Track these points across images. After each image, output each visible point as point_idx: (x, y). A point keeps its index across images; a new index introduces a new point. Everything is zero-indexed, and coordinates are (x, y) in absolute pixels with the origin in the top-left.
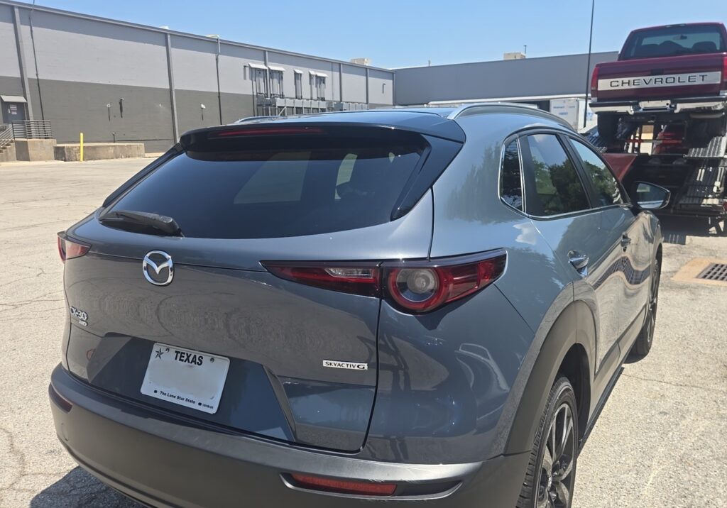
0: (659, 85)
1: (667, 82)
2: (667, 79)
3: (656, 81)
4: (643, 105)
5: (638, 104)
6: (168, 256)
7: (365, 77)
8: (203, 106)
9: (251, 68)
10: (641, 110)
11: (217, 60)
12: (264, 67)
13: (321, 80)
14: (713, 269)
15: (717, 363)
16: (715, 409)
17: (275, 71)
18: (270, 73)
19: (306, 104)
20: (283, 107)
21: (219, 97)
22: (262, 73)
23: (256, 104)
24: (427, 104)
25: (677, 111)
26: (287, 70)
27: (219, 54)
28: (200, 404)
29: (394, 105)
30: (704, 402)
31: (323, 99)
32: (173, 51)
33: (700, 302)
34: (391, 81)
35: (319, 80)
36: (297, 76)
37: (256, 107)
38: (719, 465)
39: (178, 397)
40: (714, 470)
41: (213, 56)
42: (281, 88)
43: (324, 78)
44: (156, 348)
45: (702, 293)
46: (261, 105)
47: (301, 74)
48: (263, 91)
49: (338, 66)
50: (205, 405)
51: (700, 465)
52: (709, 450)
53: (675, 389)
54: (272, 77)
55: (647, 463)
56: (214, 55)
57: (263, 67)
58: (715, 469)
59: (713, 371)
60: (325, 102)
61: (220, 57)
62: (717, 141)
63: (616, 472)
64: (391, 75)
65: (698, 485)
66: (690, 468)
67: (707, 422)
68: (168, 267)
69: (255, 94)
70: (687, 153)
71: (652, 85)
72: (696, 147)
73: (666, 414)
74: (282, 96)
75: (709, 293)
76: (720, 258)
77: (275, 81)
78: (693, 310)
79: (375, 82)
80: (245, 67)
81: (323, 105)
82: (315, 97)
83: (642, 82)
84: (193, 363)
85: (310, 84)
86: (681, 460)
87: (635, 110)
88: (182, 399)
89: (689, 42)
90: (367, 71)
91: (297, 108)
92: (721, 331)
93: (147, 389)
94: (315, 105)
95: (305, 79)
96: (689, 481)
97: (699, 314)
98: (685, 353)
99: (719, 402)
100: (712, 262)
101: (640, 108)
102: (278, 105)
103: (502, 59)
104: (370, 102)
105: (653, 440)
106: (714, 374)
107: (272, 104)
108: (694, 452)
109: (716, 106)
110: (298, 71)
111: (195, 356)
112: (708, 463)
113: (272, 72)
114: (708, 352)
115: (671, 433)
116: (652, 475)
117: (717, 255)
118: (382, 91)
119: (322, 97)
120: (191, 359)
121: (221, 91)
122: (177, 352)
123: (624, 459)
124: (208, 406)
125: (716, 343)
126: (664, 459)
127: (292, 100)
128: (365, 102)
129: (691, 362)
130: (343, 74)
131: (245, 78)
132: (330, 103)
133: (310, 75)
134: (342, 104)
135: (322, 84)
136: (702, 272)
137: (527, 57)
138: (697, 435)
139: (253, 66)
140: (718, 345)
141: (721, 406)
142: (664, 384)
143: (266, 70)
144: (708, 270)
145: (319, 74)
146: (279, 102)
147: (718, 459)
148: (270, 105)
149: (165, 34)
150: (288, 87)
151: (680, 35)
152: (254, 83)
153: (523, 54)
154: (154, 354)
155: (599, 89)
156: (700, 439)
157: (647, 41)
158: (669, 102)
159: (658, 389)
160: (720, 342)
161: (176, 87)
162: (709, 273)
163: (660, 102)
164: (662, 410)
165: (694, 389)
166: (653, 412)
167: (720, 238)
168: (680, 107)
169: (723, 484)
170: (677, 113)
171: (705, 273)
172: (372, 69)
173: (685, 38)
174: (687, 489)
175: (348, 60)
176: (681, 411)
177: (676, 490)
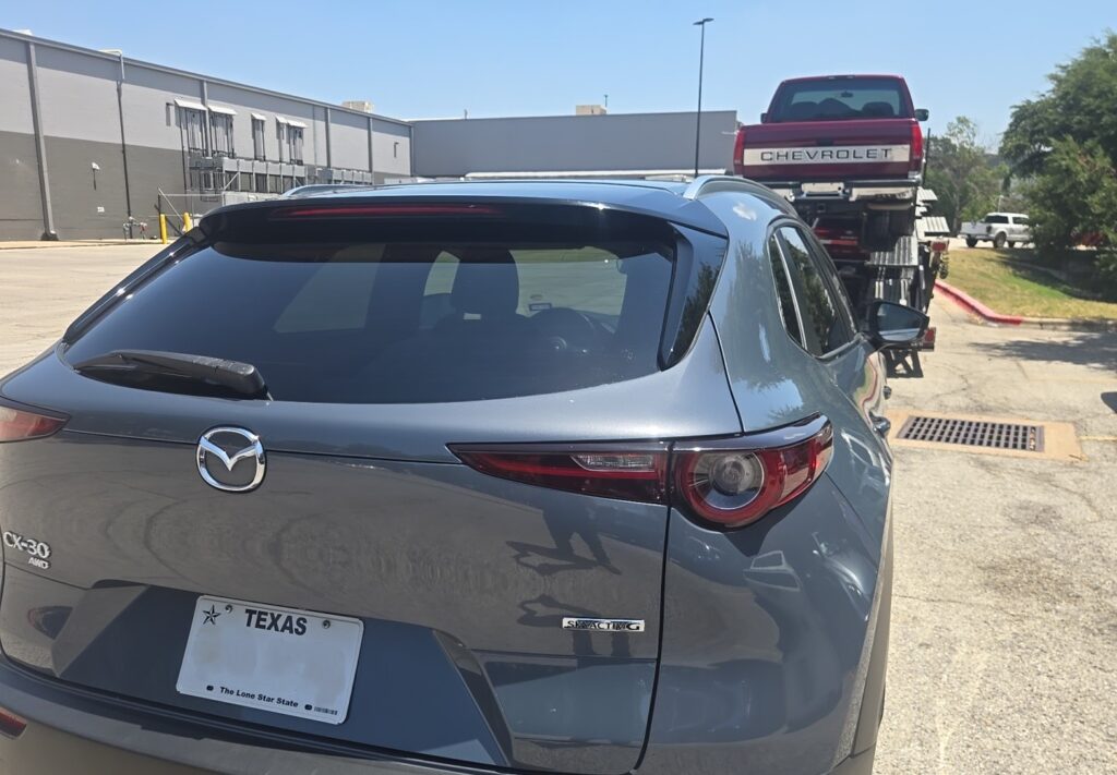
0: (828, 160)
1: (838, 157)
2: (838, 152)
3: (823, 155)
4: (808, 188)
5: (800, 186)
6: (253, 437)
7: (366, 132)
8: (95, 165)
9: (178, 107)
10: (804, 196)
11: (119, 91)
12: (201, 107)
13: (296, 132)
14: (915, 425)
15: (967, 563)
16: (989, 634)
17: (220, 115)
18: (211, 117)
19: (273, 170)
20: (235, 173)
21: (124, 152)
22: (197, 116)
23: (188, 165)
24: (464, 176)
25: (853, 199)
26: (241, 114)
27: (122, 81)
28: (308, 707)
29: (412, 176)
30: (972, 625)
31: (300, 163)
32: (41, 73)
33: (915, 474)
34: (407, 139)
35: (292, 131)
36: (257, 125)
37: (187, 169)
38: (1026, 721)
39: (260, 697)
40: (1021, 729)
41: (113, 84)
42: (230, 141)
43: (301, 128)
44: (202, 606)
45: (914, 461)
46: (196, 168)
47: (263, 122)
48: (199, 145)
49: (324, 112)
50: (319, 710)
51: (1000, 722)
52: (1004, 697)
53: (927, 606)
54: (214, 124)
55: (929, 726)
56: (115, 83)
57: (199, 106)
58: (1022, 727)
59: (967, 577)
60: (303, 168)
61: (124, 86)
62: (905, 243)
63: (891, 744)
64: (407, 129)
65: (1009, 755)
66: (989, 729)
67: (986, 655)
68: (254, 457)
69: (186, 149)
70: (869, 259)
71: (818, 160)
72: (880, 251)
73: (928, 646)
74: (232, 155)
75: (923, 459)
76: (920, 409)
77: (220, 130)
78: (910, 486)
79: (382, 140)
80: (168, 104)
81: (300, 172)
82: (286, 158)
83: (804, 155)
84: (287, 631)
85: (278, 137)
86: (973, 716)
87: (795, 195)
88: (270, 700)
89: (857, 101)
90: (370, 122)
91: (257, 174)
92: (957, 517)
93: (189, 683)
94: (287, 170)
95: (270, 129)
96: (995, 749)
97: (921, 492)
98: (922, 551)
99: (992, 623)
100: (911, 414)
101: (802, 193)
102: (225, 168)
103: (574, 113)
104: (374, 169)
105: (926, 688)
106: (970, 581)
107: (216, 167)
108: (986, 703)
109: (903, 194)
110: (258, 117)
111: (289, 618)
112: (1009, 718)
113: (214, 115)
114: (950, 547)
115: (945, 676)
116: (943, 746)
117: (916, 404)
118: (393, 155)
119: (299, 158)
120: (280, 623)
121: (126, 143)
122: (251, 612)
123: (895, 723)
124: (326, 711)
125: (957, 534)
126: (950, 717)
127: (250, 162)
128: (368, 169)
129: (934, 565)
130: (332, 126)
131: (168, 124)
132: (311, 168)
133: (278, 124)
134: (331, 172)
135: (298, 139)
136: (902, 429)
137: (609, 113)
138: (980, 675)
139: (182, 103)
140: (960, 537)
141: (996, 629)
142: (910, 600)
143: (204, 111)
144: (910, 426)
145: (293, 123)
146: (228, 164)
147: (1020, 711)
148: (211, 168)
149: (25, 43)
150: (243, 141)
151: (843, 91)
152: (184, 132)
153: (603, 107)
154: (199, 617)
155: (746, 163)
156: (986, 682)
157: (800, 97)
158: (842, 185)
159: (905, 608)
160: (962, 532)
161: (45, 131)
162: (911, 430)
163: (829, 184)
164: (920, 641)
165: (953, 605)
166: (910, 644)
167: (912, 379)
168: (857, 193)
169: (1040, 749)
170: (853, 202)
171: (906, 431)
172: (378, 119)
173: (851, 95)
174: (998, 763)
175: (338, 103)
176: (947, 640)
177: (982, 766)
